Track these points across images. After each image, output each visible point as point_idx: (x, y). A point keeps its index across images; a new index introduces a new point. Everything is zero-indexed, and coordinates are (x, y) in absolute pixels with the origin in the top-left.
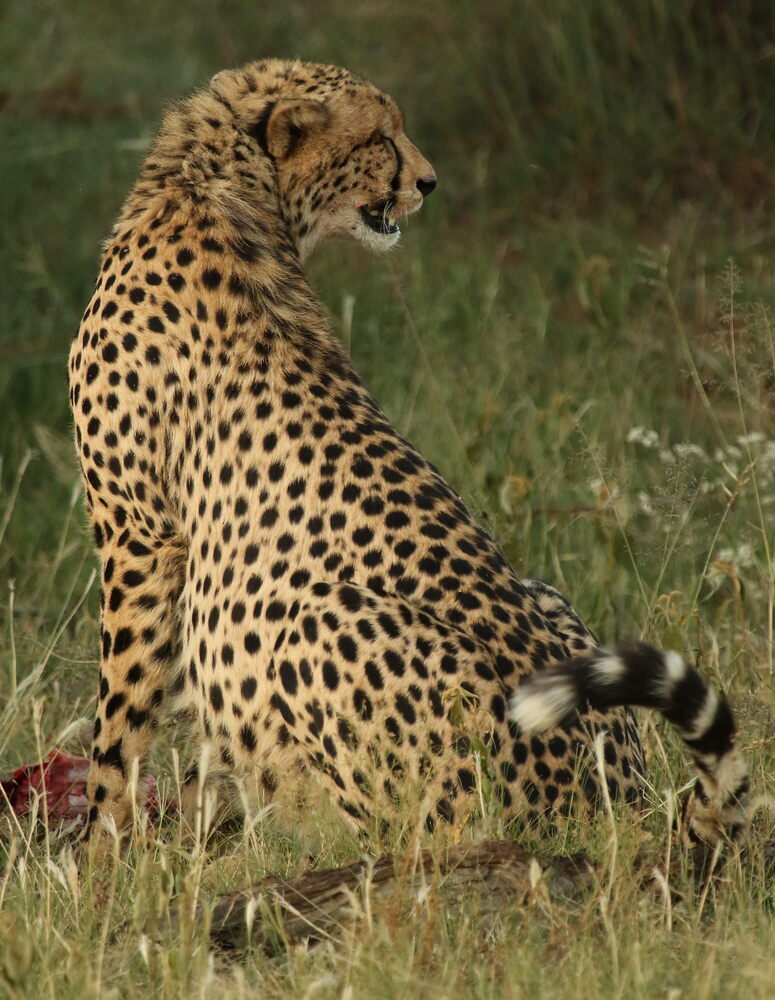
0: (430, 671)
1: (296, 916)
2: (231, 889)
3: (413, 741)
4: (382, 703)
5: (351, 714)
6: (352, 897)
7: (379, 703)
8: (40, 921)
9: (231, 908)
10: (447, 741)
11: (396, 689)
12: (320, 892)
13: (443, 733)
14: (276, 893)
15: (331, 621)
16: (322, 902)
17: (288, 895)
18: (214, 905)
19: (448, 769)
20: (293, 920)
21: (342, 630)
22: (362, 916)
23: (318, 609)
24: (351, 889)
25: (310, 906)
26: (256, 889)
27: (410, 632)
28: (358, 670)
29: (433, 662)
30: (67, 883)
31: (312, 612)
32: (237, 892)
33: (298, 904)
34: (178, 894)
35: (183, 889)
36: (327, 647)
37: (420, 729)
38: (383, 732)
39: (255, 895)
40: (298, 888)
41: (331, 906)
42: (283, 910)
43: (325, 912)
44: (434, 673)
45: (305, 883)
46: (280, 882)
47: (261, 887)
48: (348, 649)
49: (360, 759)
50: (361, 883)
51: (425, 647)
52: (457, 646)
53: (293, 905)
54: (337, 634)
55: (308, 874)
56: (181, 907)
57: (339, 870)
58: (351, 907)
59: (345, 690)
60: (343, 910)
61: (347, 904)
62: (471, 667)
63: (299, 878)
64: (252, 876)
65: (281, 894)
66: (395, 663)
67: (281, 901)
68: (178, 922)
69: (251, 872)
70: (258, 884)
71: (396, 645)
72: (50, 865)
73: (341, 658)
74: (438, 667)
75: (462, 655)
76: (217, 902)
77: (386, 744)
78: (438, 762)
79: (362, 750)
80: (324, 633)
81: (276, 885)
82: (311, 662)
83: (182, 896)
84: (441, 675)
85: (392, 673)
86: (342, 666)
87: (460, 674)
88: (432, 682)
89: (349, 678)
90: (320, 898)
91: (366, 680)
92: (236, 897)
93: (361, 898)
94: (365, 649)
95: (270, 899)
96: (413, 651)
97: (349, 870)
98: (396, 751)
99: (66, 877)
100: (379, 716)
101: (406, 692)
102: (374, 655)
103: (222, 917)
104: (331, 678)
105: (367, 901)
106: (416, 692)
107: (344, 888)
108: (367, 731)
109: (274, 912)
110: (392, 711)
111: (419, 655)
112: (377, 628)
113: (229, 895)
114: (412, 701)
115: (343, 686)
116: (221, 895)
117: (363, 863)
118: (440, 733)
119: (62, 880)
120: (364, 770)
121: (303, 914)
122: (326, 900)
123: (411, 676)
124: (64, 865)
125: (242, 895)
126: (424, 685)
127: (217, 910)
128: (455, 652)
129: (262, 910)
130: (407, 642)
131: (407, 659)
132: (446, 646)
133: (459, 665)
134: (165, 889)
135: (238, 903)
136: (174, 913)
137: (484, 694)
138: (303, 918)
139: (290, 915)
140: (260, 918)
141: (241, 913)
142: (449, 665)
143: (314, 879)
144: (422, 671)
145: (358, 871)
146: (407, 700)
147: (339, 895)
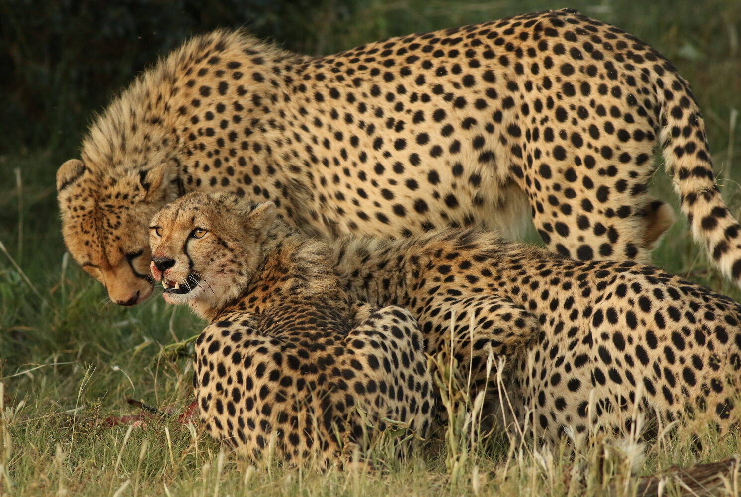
0: (697, 319)
1: (688, 492)
2: (648, 474)
3: (682, 361)
4: (664, 338)
5: (645, 345)
6: (725, 481)
7: (661, 339)
8: (528, 489)
9: (649, 485)
10: (706, 361)
11: (674, 328)
12: (705, 477)
13: (703, 356)
14: (677, 477)
15: (637, 288)
16: (705, 484)
17: (685, 478)
18: (638, 483)
19: (705, 378)
20: (687, 494)
21: (643, 293)
22: (731, 493)
23: (630, 280)
24: (725, 476)
25: (698, 486)
26: (664, 474)
27: (687, 298)
28: (650, 318)
29: (700, 314)
30: (546, 466)
31: (625, 282)
32: (652, 476)
33: (691, 484)
34: (615, 474)
35: (619, 472)
36: (631, 302)
37: (687, 353)
38: (663, 357)
39: (664, 478)
40: (691, 474)
41: (712, 486)
42: (681, 488)
43: (708, 490)
44: (700, 320)
45: (695, 471)
46: (680, 470)
47: (668, 473)
48: (645, 304)
49: (649, 372)
50: (731, 472)
51: (695, 307)
52: (714, 307)
53: (688, 484)
54: (639, 295)
55: (698, 466)
56: (617, 483)
57: (717, 463)
58: (724, 487)
59: (641, 331)
60: (719, 489)
61: (722, 485)
62: (722, 318)
63: (692, 468)
64: (662, 466)
65: (680, 477)
66: (675, 314)
67: (680, 482)
68: (616, 492)
69: (662, 464)
70: (666, 471)
71: (677, 304)
72: (536, 454)
73: (640, 309)
74: (703, 317)
75: (718, 311)
76: (640, 481)
77: (664, 364)
78: (699, 374)
79: (650, 365)
80: (630, 293)
81: (677, 472)
82: (617, 310)
83: (618, 477)
84: (704, 321)
85: (672, 319)
86: (640, 314)
87: (716, 321)
88: (698, 325)
89: (644, 323)
90: (704, 481)
91: (654, 323)
92: (651, 479)
93: (731, 482)
94: (656, 304)
95: (673, 480)
96: (687, 308)
97: (724, 464)
98: (671, 367)
99: (545, 462)
100: (661, 347)
101: (680, 331)
102: (661, 309)
103: (643, 491)
104: (632, 321)
105: (735, 483)
106: (687, 331)
107: (720, 475)
108: (653, 355)
109: (675, 489)
110: (670, 343)
111: (691, 310)
112: (666, 294)
113: (647, 477)
114: (683, 335)
115: (640, 326)
116: (643, 477)
117: (733, 460)
118: (701, 356)
119: (543, 464)
120: (651, 378)
121: (694, 490)
122: (709, 482)
123: (684, 322)
124: (544, 455)
125: (656, 478)
126: (692, 327)
127: (640, 486)
128: (713, 310)
129: (668, 487)
130: (684, 303)
131: (683, 312)
132: (708, 306)
133: (715, 316)
134: (608, 472)
135: (653, 482)
136: (613, 487)
137: (731, 333)
138: (694, 493)
139: (686, 491)
140: (666, 492)
141: (655, 488)
142: (709, 316)
143: (701, 469)
144: (692, 319)
145: (729, 465)
146: (680, 335)
147: (717, 479)
